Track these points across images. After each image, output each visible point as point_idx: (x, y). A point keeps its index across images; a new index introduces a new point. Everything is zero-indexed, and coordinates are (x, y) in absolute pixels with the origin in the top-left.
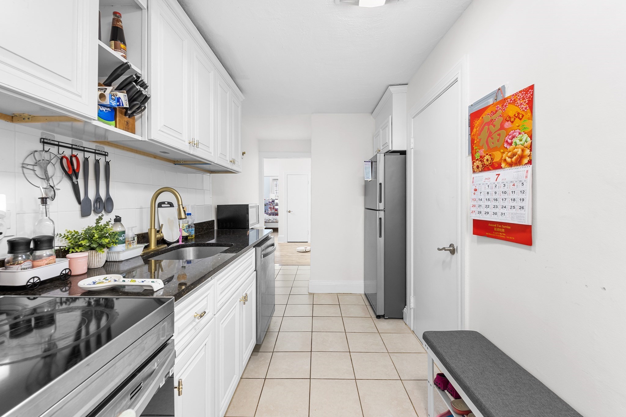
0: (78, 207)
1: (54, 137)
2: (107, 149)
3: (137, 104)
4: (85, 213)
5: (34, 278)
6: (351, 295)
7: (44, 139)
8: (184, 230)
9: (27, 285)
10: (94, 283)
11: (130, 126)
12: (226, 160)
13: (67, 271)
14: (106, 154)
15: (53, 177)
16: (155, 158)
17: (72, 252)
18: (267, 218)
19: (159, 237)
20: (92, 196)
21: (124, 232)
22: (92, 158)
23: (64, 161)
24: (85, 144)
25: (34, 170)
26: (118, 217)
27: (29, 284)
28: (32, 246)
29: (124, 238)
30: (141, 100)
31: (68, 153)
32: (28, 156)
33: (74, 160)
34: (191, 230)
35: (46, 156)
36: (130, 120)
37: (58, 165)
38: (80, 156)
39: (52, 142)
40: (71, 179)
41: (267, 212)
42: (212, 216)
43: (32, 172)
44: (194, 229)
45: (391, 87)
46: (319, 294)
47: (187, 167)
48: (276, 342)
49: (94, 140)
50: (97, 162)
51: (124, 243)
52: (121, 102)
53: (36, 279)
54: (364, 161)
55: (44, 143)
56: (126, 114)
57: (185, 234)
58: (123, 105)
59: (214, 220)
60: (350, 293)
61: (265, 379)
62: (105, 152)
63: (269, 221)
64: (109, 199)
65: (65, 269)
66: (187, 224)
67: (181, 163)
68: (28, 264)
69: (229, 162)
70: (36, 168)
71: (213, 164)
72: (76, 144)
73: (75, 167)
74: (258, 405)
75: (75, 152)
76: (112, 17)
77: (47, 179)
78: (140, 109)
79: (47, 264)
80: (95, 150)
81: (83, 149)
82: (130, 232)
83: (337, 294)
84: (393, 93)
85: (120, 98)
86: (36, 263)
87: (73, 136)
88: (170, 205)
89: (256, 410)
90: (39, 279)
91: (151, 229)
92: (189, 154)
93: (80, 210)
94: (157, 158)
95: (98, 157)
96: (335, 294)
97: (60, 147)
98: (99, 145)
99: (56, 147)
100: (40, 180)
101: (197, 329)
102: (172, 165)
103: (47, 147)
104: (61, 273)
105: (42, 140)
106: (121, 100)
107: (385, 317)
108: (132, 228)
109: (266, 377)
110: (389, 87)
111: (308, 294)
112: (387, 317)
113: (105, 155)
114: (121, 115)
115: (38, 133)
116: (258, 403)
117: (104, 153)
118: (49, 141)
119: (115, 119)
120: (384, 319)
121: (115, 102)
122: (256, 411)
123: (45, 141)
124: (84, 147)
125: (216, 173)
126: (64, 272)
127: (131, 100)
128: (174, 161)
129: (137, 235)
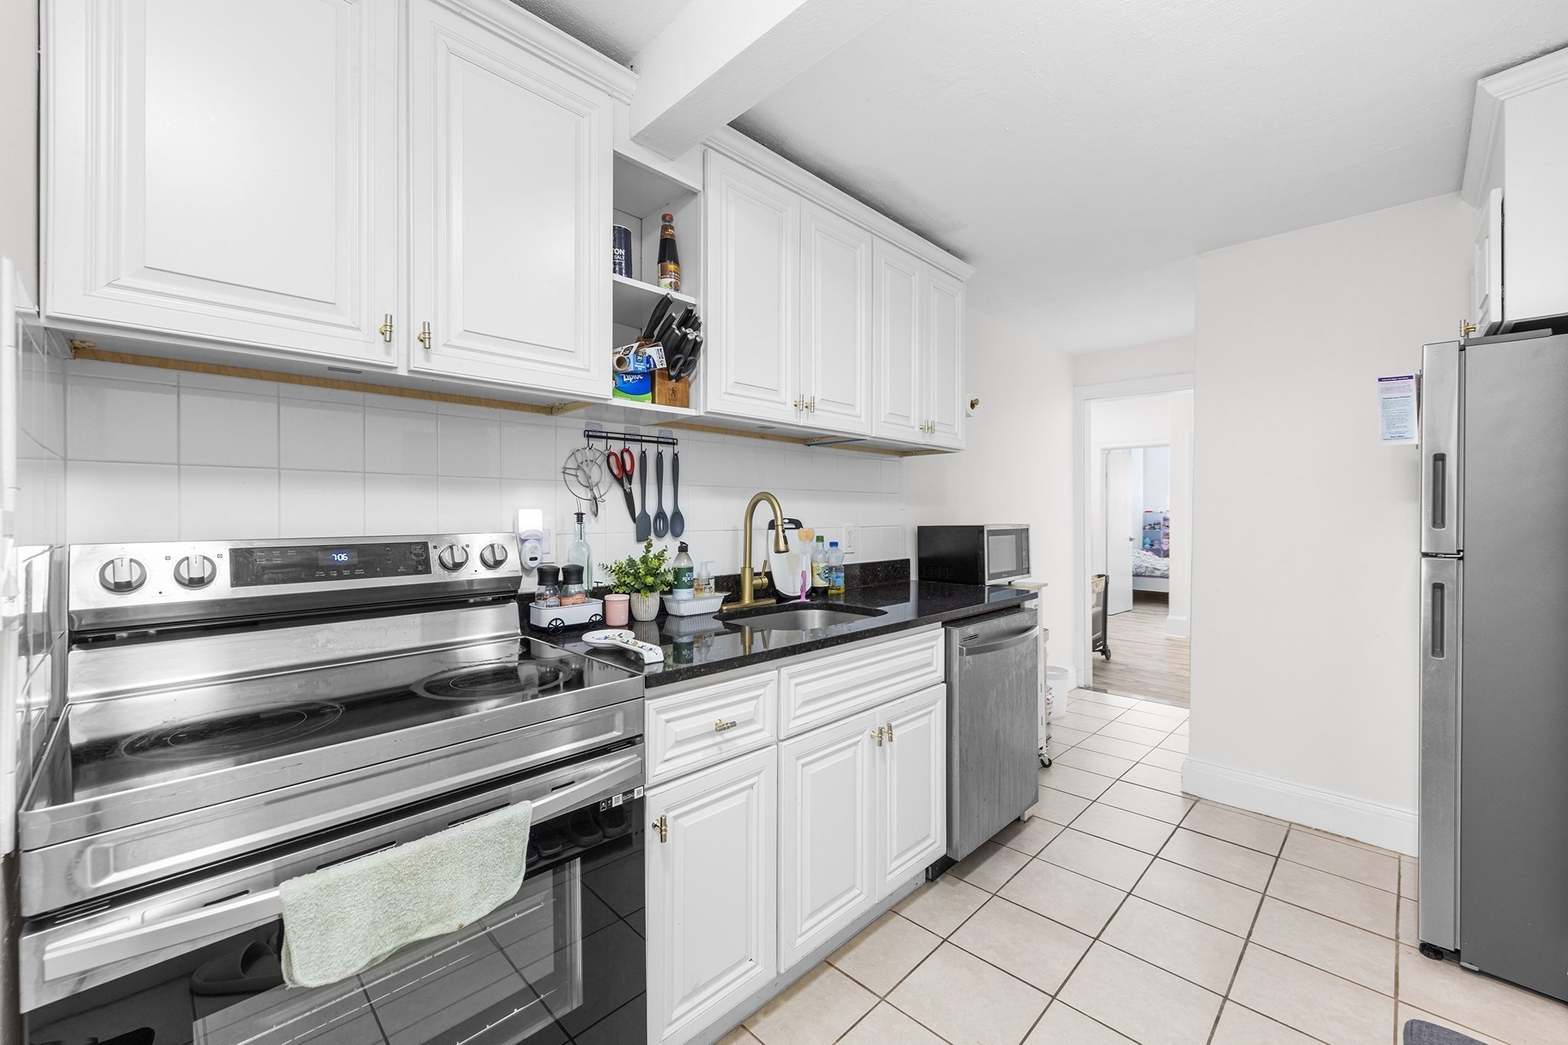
0: (631, 527)
1: (601, 426)
2: (676, 433)
3: (679, 359)
4: (642, 536)
5: (556, 619)
6: (1351, 843)
7: (588, 431)
8: (819, 574)
9: (549, 628)
10: (606, 638)
11: (679, 395)
12: (911, 427)
13: (598, 618)
14: (675, 441)
15: (599, 484)
16: (763, 438)
17: (616, 593)
18: (1148, 565)
19: (759, 584)
20: (652, 510)
21: (691, 570)
22: (651, 450)
23: (612, 460)
24: (644, 431)
25: (577, 476)
26: (684, 543)
27: (551, 626)
28: (561, 578)
29: (689, 579)
30: (689, 350)
31: (617, 447)
32: (570, 457)
33: (626, 456)
34: (835, 576)
35: (589, 455)
36: (680, 386)
37: (605, 466)
38: (635, 449)
39: (598, 434)
40: (622, 485)
41: (1156, 546)
42: (907, 550)
43: (574, 478)
44: (843, 574)
45: (1488, 79)
46: (1219, 806)
47: (835, 447)
48: (1012, 877)
49: (656, 422)
50: (660, 454)
51: (691, 587)
52: (652, 362)
53: (559, 622)
54: (1380, 380)
55: (589, 436)
56: (670, 378)
57: (821, 583)
58: (655, 366)
59: (908, 560)
60: (1348, 838)
61: (945, 940)
62: (674, 439)
63: (1153, 572)
64: (677, 515)
65: (596, 615)
66: (826, 564)
67: (816, 442)
68: (553, 600)
69: (917, 429)
70: (579, 473)
71: (869, 438)
72: (630, 432)
73: (628, 468)
74: (901, 982)
75: (628, 445)
76: (661, 223)
77: (590, 487)
78: (689, 365)
79: (573, 604)
80: (658, 437)
81: (640, 438)
82: (704, 570)
83: (1291, 823)
84: (1502, 98)
85: (650, 356)
86: (564, 601)
87: (626, 422)
88: (796, 524)
89: (894, 988)
90: (563, 622)
91: (745, 568)
92: (798, 426)
93: (635, 530)
94: (767, 439)
95: (661, 448)
96: (1283, 823)
97: (609, 440)
98: (663, 429)
99: (604, 441)
100: (584, 488)
101: (723, 750)
102: (801, 447)
103: (592, 441)
104: (590, 619)
105: (587, 433)
106: (651, 360)
107: (1462, 964)
108: (707, 563)
109: (948, 938)
110: (1480, 82)
111: (1181, 794)
112: (1477, 969)
113: (673, 443)
114: (662, 381)
115: (582, 425)
116: (905, 978)
117: (671, 441)
118: (594, 434)
119: (652, 390)
120: (1458, 970)
121: (642, 364)
122: (892, 990)
123: (590, 433)
124: (642, 436)
125: (912, 455)
126: (594, 619)
127: (669, 354)
128: (805, 440)
129: (716, 578)
